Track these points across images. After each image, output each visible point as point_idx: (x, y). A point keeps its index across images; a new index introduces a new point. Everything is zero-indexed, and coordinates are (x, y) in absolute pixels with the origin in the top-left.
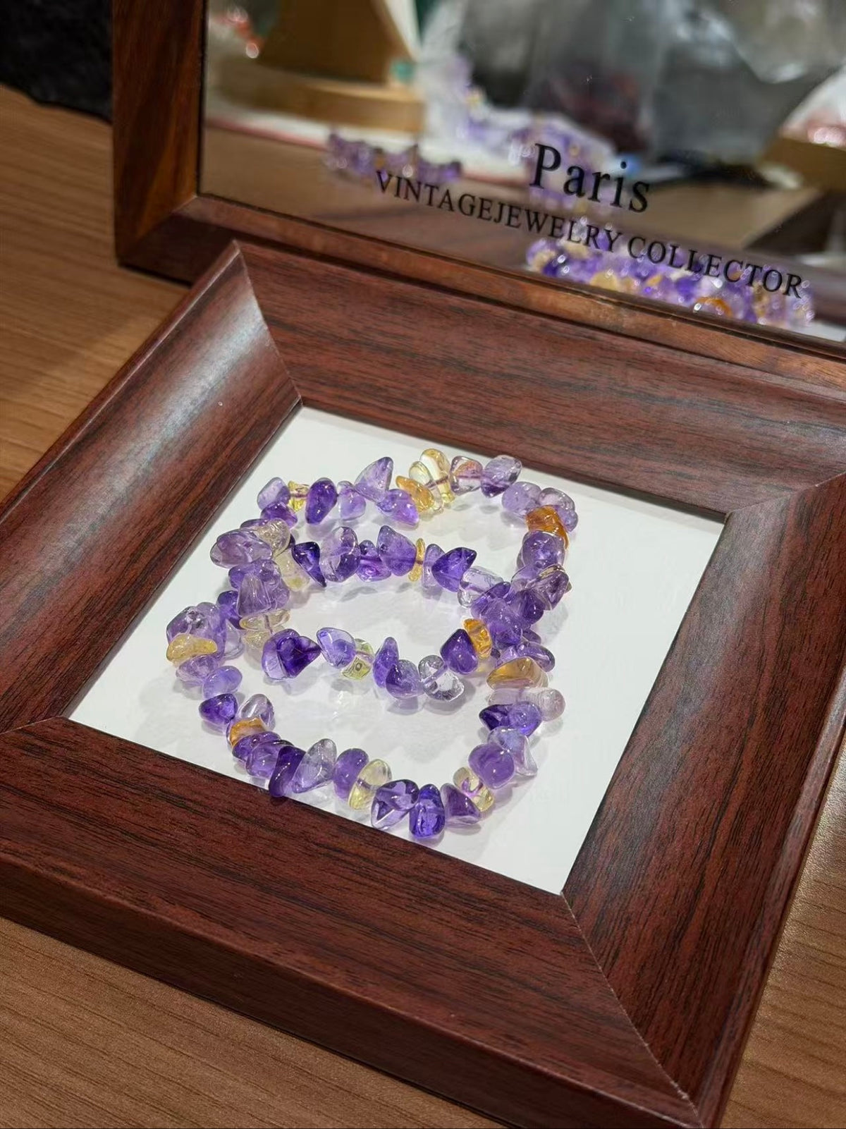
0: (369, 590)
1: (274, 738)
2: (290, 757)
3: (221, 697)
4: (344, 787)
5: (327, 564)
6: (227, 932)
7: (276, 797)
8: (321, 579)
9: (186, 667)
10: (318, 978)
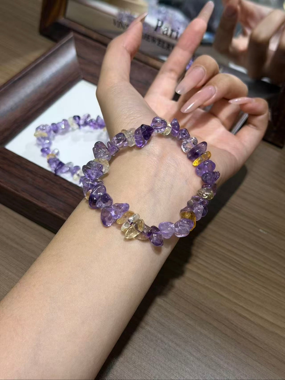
0: (91, 132)
1: (58, 160)
2: (61, 164)
3: (47, 148)
4: (73, 174)
5: (81, 122)
6: (37, 200)
7: (56, 175)
8: (79, 125)
9: (38, 139)
10: (57, 214)
